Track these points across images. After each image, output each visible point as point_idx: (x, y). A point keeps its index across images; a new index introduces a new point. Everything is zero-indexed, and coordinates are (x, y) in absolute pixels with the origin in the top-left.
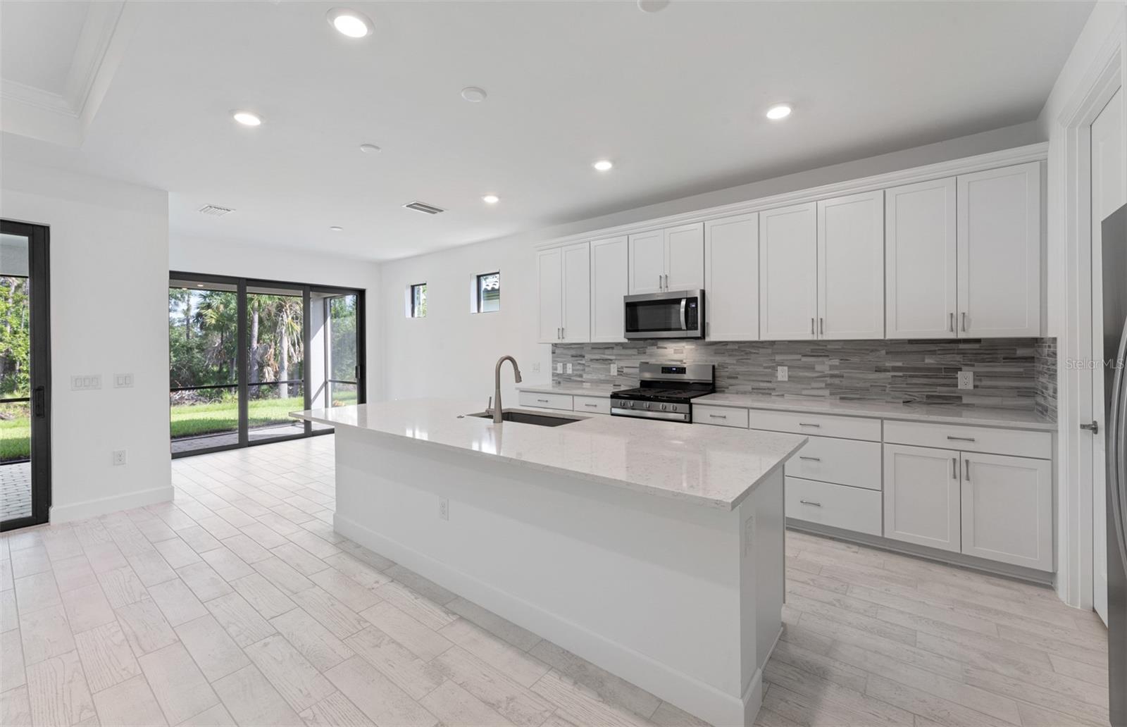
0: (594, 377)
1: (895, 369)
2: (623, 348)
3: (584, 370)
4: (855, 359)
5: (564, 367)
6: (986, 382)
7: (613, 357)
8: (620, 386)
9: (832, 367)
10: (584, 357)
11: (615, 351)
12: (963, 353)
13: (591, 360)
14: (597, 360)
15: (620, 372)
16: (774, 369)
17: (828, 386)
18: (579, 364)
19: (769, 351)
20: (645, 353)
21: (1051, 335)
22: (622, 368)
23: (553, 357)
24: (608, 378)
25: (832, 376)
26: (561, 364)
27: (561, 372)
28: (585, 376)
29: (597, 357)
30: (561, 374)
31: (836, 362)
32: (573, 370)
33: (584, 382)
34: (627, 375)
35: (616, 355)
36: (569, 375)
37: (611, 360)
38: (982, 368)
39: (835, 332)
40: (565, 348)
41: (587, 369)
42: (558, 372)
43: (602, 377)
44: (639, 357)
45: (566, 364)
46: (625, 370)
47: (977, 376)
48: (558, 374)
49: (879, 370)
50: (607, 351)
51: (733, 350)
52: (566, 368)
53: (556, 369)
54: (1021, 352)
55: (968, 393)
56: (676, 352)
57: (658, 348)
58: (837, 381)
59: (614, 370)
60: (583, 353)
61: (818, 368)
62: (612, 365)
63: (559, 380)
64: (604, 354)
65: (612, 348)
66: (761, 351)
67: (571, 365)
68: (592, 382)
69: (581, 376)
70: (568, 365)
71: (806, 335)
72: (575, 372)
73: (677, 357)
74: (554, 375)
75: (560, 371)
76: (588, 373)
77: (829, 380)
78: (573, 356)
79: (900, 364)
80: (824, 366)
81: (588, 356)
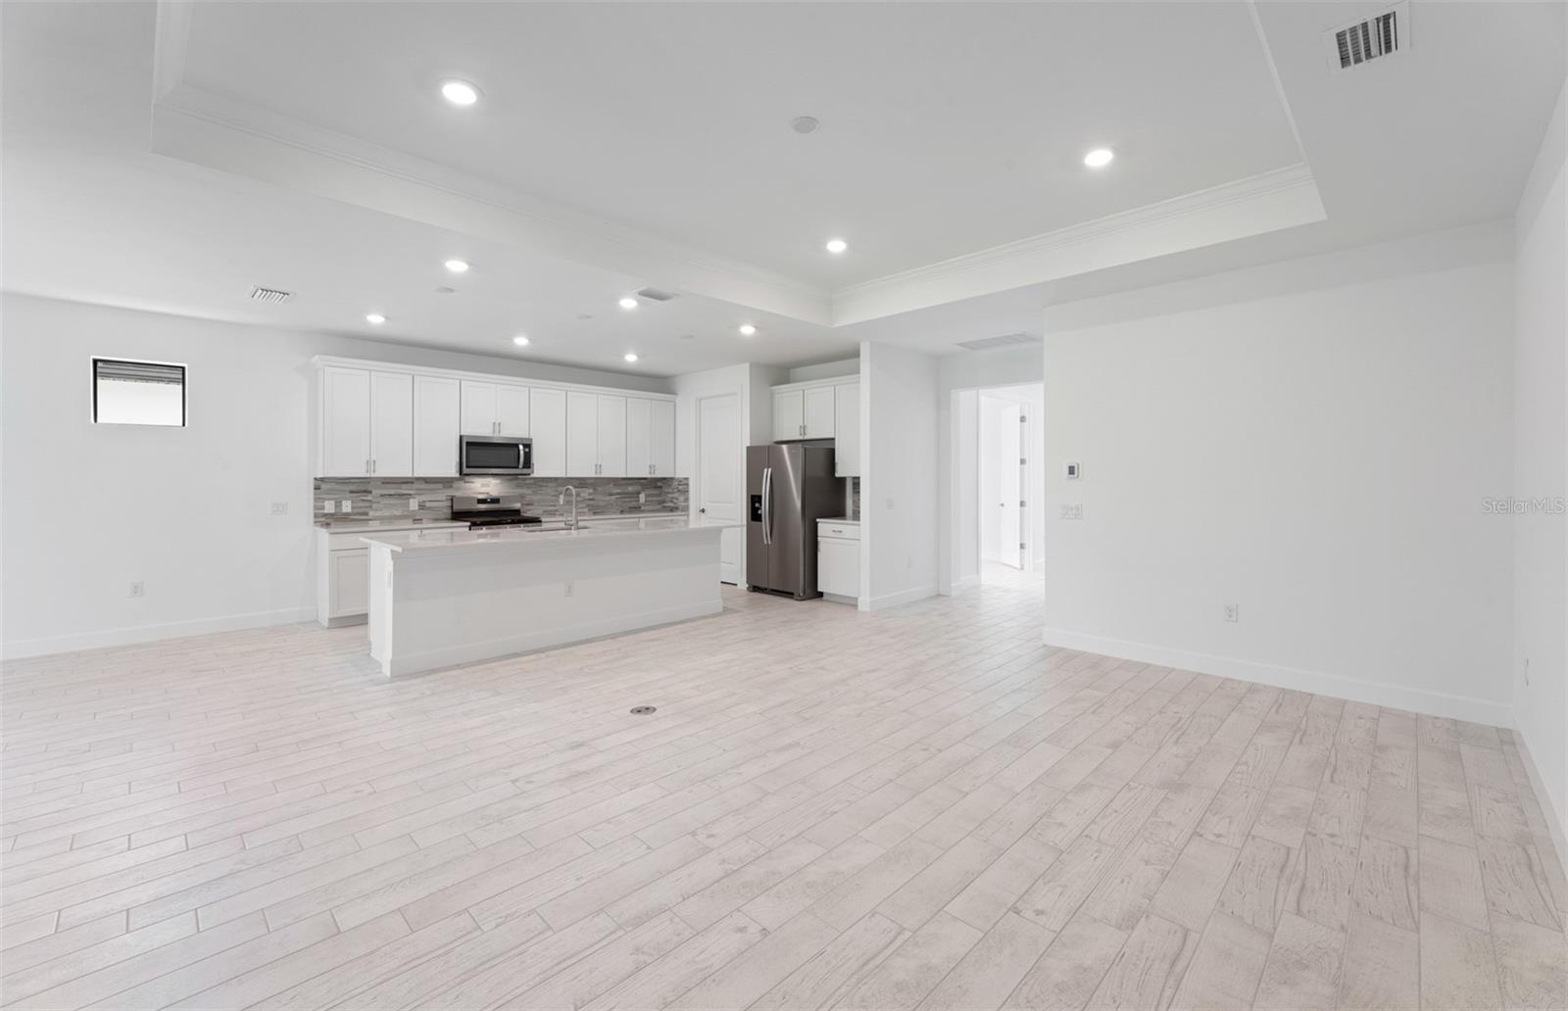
0: (386, 513)
1: (618, 494)
2: (426, 482)
3: (371, 507)
4: (600, 489)
5: (338, 504)
6: (650, 499)
7: (410, 492)
8: (421, 520)
9: (590, 494)
10: (370, 492)
11: (415, 486)
12: (641, 484)
13: (382, 495)
14: (390, 495)
15: (422, 507)
16: (557, 496)
17: (588, 505)
18: (363, 500)
19: (554, 484)
20: (451, 487)
21: (679, 475)
22: (424, 502)
23: (315, 494)
24: (405, 513)
25: (590, 499)
26: (333, 502)
27: (333, 511)
28: (372, 514)
29: (392, 492)
30: (332, 514)
31: (591, 491)
32: (352, 508)
33: (371, 520)
34: (430, 508)
35: (417, 489)
36: (347, 514)
37: (410, 495)
38: (648, 492)
39: (607, 473)
40: (337, 483)
41: (374, 506)
42: (326, 511)
43: (398, 513)
44: (445, 491)
45: (341, 502)
46: (427, 504)
47: (646, 496)
48: (325, 515)
49: (611, 495)
50: (404, 486)
51: (529, 484)
52: (341, 505)
53: (323, 508)
54: (659, 484)
55: (644, 505)
56: (483, 485)
57: (465, 482)
58: (591, 502)
59: (414, 504)
60: (370, 489)
61: (582, 495)
62: (411, 500)
63: (328, 521)
64: (400, 489)
65: (412, 483)
66: (550, 484)
67: (350, 502)
68: (382, 519)
69: (366, 514)
70: (344, 502)
71: (592, 474)
72: (356, 511)
73: (484, 490)
74: (316, 516)
75: (329, 507)
76: (376, 510)
77: (588, 502)
78: (351, 492)
79: (618, 491)
80: (586, 493)
81: (375, 492)
